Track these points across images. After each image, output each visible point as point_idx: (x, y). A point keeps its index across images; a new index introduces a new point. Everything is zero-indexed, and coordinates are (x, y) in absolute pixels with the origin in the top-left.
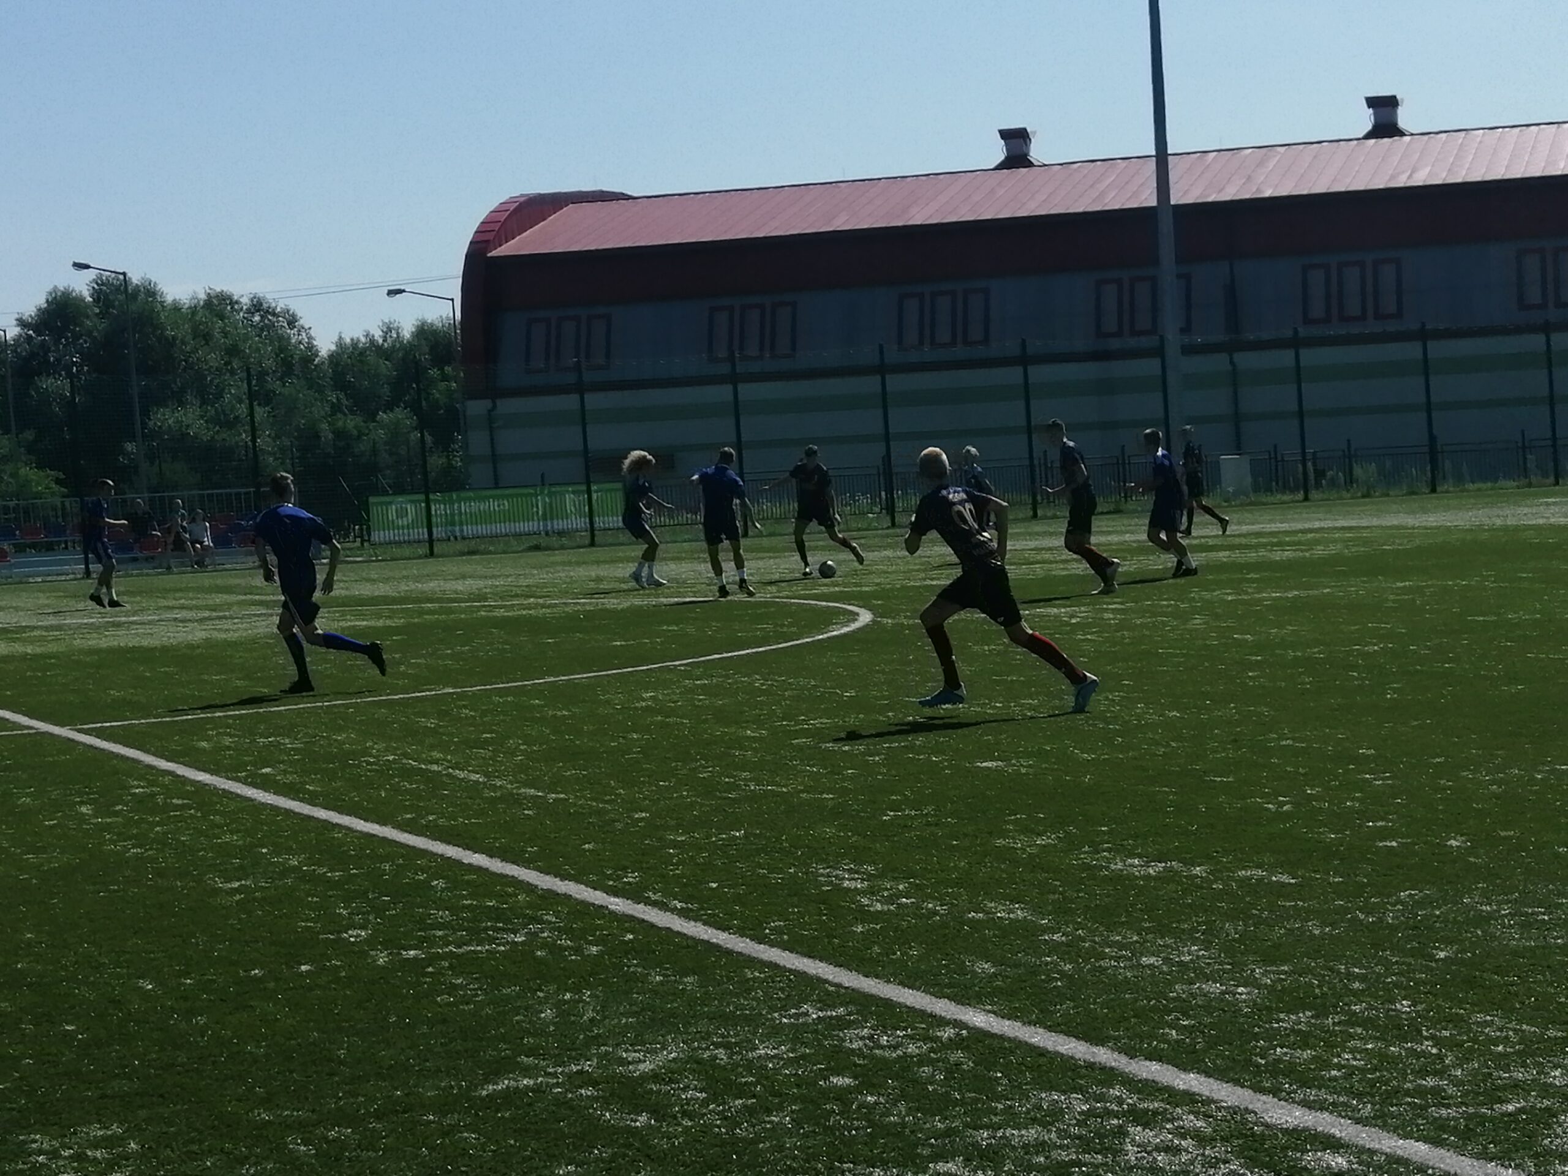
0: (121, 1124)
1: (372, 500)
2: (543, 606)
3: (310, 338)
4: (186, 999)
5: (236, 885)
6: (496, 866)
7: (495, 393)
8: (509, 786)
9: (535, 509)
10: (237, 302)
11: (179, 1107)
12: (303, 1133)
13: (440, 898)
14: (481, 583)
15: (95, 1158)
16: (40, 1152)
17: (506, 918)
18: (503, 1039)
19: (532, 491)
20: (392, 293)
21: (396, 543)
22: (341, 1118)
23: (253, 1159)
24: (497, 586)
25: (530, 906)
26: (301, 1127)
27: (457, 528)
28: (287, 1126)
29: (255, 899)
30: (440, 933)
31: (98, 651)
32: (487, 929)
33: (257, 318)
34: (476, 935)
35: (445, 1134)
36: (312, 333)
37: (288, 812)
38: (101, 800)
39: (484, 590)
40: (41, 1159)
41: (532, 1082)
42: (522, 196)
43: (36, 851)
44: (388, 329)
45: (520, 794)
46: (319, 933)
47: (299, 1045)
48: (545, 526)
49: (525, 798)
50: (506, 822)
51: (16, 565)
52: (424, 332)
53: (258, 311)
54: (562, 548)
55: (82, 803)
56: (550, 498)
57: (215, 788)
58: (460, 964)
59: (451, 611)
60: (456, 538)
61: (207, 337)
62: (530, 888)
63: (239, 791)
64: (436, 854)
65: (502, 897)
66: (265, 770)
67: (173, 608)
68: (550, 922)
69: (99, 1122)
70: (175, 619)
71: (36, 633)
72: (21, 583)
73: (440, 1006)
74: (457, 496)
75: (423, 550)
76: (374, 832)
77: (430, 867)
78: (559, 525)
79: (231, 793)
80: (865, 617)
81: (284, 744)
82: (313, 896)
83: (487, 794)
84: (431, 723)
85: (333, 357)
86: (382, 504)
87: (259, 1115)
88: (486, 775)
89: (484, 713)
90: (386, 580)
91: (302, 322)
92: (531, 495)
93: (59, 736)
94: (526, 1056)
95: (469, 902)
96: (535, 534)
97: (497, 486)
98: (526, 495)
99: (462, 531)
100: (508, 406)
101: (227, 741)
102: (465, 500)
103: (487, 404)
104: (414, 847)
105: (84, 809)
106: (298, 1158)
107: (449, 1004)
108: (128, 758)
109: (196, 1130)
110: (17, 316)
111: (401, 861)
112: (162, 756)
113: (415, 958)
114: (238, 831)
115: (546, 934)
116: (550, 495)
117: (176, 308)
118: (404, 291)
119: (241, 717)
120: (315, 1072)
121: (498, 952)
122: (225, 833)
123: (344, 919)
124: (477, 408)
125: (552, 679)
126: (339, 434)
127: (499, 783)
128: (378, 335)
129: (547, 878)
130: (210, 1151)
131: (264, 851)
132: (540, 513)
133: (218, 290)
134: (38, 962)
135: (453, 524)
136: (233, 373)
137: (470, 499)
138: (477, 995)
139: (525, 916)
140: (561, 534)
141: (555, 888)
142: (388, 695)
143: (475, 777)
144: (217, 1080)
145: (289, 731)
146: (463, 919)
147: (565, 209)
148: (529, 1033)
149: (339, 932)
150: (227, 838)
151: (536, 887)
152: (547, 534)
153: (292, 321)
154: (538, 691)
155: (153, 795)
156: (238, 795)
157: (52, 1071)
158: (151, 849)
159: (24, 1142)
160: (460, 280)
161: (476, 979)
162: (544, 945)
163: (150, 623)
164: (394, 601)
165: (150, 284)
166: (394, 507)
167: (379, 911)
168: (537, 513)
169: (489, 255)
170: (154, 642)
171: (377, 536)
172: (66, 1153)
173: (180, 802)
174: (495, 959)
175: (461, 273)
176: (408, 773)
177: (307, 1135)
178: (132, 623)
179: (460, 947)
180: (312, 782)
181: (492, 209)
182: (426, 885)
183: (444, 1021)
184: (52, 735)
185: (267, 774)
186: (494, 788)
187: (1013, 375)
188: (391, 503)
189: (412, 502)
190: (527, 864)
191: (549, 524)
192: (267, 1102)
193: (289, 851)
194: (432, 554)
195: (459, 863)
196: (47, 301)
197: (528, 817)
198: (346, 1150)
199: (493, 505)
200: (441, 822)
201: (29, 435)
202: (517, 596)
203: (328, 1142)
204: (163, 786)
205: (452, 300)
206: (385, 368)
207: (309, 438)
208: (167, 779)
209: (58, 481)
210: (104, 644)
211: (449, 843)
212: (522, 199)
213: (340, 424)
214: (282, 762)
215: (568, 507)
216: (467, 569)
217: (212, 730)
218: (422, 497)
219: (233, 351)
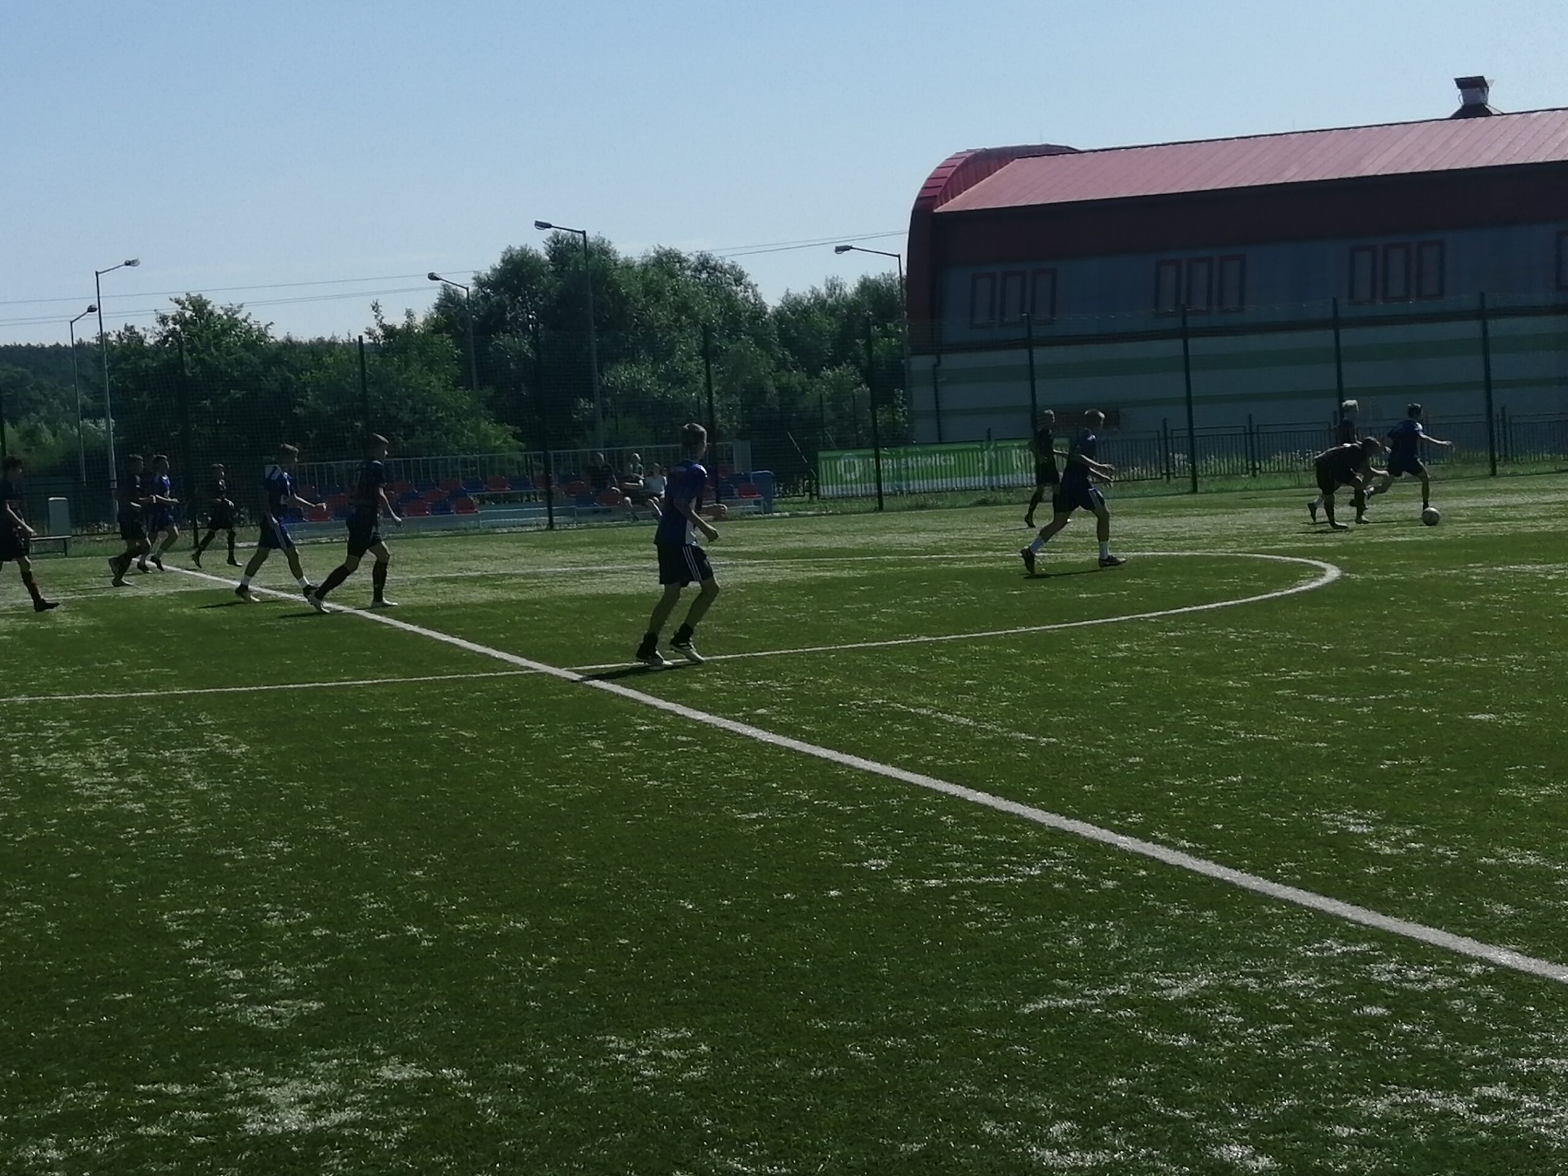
0: (689, 1028)
1: (821, 454)
2: (1002, 559)
3: (756, 296)
4: (727, 918)
5: (754, 816)
6: (1001, 804)
7: (937, 347)
8: (999, 730)
9: (980, 465)
10: (686, 261)
11: (740, 1014)
12: (861, 1041)
13: (951, 832)
14: (936, 537)
15: (670, 1058)
16: (620, 1051)
17: (1021, 853)
18: (1036, 962)
19: (979, 447)
20: (840, 250)
21: (843, 497)
22: (895, 1030)
23: (818, 1063)
24: (952, 540)
25: (1040, 841)
26: (856, 1035)
27: (904, 483)
28: (846, 1034)
29: (774, 829)
30: (958, 865)
31: (580, 598)
32: (1002, 862)
33: (704, 275)
34: (992, 867)
35: (997, 1047)
36: (759, 290)
37: (789, 750)
38: (611, 736)
39: (940, 544)
40: (621, 1057)
41: (1070, 1003)
42: (969, 151)
43: (561, 782)
44: (832, 287)
45: (1012, 738)
46: (841, 862)
47: (842, 962)
48: (991, 481)
49: (1018, 742)
50: (1002, 763)
51: (484, 517)
52: (868, 288)
53: (705, 268)
54: (1009, 502)
55: (592, 738)
56: (996, 452)
57: (716, 727)
58: (984, 893)
59: (911, 563)
60: (902, 492)
61: (658, 295)
62: (1038, 826)
63: (739, 730)
64: (940, 792)
65: (1012, 833)
66: (759, 711)
67: (637, 558)
68: (1063, 858)
69: (669, 1026)
70: (645, 569)
71: (514, 580)
72: (488, 533)
73: (970, 931)
74: (905, 451)
75: (873, 504)
76: (876, 770)
77: (937, 804)
78: (1004, 480)
79: (732, 732)
80: (1333, 573)
81: (774, 687)
82: (829, 828)
83: (979, 736)
84: (912, 670)
85: (779, 314)
86: (829, 458)
87: (816, 1023)
88: (975, 719)
89: (963, 661)
90: (841, 533)
91: (748, 279)
92: (976, 450)
93: (559, 677)
94: (1062, 980)
95: (980, 837)
96: (980, 489)
97: (941, 443)
98: (973, 450)
99: (908, 486)
100: (953, 362)
101: (719, 683)
102: (912, 454)
103: (931, 359)
104: (918, 785)
105: (596, 744)
106: (860, 1063)
107: (977, 930)
108: (628, 698)
109: (759, 1035)
110: (473, 275)
111: (907, 798)
112: (659, 697)
113: (937, 887)
114: (747, 767)
115: (1060, 869)
116: (996, 450)
117: (628, 266)
118: (851, 248)
119: (727, 661)
120: (863, 987)
121: (1016, 883)
122: (733, 768)
123: (862, 850)
124: (921, 363)
125: (1024, 629)
126: (783, 390)
127: (989, 728)
128: (823, 291)
129: (1053, 816)
130: (777, 1055)
131: (775, 785)
132: (986, 468)
133: (667, 248)
134: (582, 881)
135: (900, 478)
136: (681, 329)
137: (917, 454)
138: (1003, 923)
139: (1037, 852)
140: (1007, 489)
141: (1061, 826)
142: (865, 642)
143: (964, 721)
144: (771, 991)
145: (776, 674)
146: (977, 852)
147: (1011, 163)
148: (1059, 959)
149: (860, 862)
150: (736, 773)
151: (1043, 824)
152: (992, 489)
153: (739, 279)
154: (1012, 641)
155: (659, 732)
156: (739, 734)
157: (614, 979)
158: (667, 782)
159: (604, 1042)
160: (907, 236)
161: (1000, 907)
162: (1061, 879)
163: (622, 572)
164: (852, 553)
165: (604, 242)
166: (842, 462)
167: (896, 843)
168: (983, 468)
169: (936, 211)
170: (630, 590)
171: (826, 490)
172: (644, 1053)
173: (684, 739)
174: (1015, 890)
175: (908, 229)
176: (899, 716)
177: (866, 1043)
178: (606, 572)
179: (979, 878)
180: (807, 723)
181: (938, 165)
182: (934, 821)
183: (977, 945)
184: (551, 675)
185: (762, 714)
186: (986, 732)
187: (1471, 329)
188: (839, 458)
189: (859, 457)
190: (1031, 802)
191: (994, 478)
192: (822, 1012)
193: (798, 786)
194: (881, 508)
195: (964, 800)
196: (503, 261)
197: (1024, 760)
198: (906, 1058)
199: (937, 460)
200: (940, 762)
201: (489, 391)
202: (973, 549)
203: (886, 1049)
204: (665, 724)
205: (899, 256)
206: (829, 325)
207: (754, 394)
208: (668, 718)
209: (515, 436)
210: (582, 591)
211: (951, 782)
212: (968, 155)
213: (784, 380)
214: (775, 704)
215: (1015, 464)
216: (919, 522)
217: (702, 672)
218: (872, 452)
219: (683, 308)
